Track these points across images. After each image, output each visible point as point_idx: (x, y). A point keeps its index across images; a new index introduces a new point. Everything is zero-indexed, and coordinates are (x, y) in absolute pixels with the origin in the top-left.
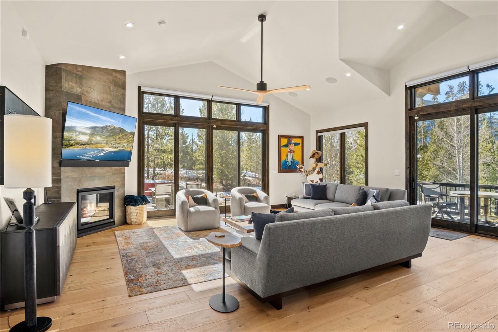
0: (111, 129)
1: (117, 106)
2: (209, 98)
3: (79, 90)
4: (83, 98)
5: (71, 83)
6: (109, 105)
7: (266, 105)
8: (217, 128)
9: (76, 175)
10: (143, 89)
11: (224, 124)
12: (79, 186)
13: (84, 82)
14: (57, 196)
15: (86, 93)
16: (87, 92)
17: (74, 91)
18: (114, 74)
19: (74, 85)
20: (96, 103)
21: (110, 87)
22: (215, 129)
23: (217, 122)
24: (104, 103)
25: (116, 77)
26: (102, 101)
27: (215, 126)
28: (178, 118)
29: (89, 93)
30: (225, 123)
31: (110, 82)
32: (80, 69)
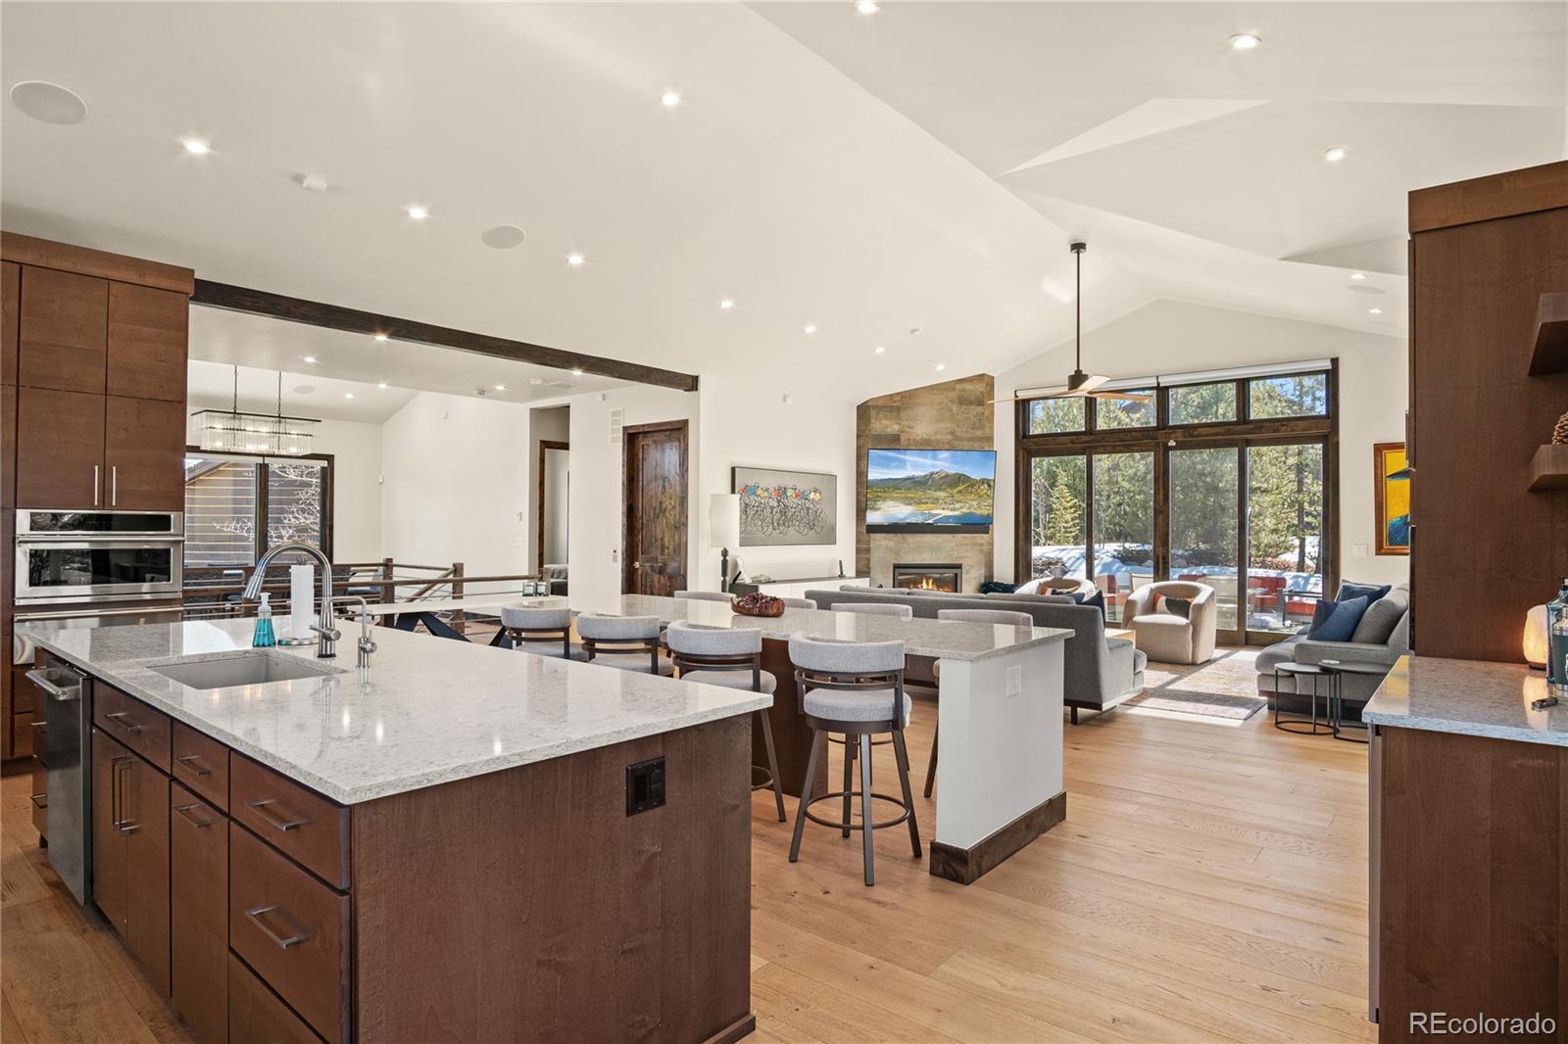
0: (942, 478)
1: (965, 435)
2: (1153, 382)
3: (896, 427)
4: (903, 438)
5: (884, 422)
6: (950, 437)
7: (1328, 365)
8: (1180, 446)
9: (891, 544)
10: (1022, 395)
11: (1191, 436)
12: (896, 559)
13: (903, 415)
14: (866, 570)
15: (908, 429)
16: (909, 427)
17: (889, 430)
18: (958, 387)
19: (888, 422)
20: (925, 440)
21: (952, 410)
22: (1172, 448)
23: (1173, 432)
24: (939, 437)
25: (964, 390)
26: (936, 434)
27: (1172, 443)
28: (1092, 437)
29: (912, 428)
30: (1196, 433)
31: (952, 402)
32: (897, 398)
